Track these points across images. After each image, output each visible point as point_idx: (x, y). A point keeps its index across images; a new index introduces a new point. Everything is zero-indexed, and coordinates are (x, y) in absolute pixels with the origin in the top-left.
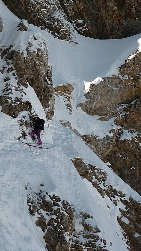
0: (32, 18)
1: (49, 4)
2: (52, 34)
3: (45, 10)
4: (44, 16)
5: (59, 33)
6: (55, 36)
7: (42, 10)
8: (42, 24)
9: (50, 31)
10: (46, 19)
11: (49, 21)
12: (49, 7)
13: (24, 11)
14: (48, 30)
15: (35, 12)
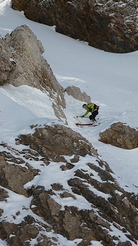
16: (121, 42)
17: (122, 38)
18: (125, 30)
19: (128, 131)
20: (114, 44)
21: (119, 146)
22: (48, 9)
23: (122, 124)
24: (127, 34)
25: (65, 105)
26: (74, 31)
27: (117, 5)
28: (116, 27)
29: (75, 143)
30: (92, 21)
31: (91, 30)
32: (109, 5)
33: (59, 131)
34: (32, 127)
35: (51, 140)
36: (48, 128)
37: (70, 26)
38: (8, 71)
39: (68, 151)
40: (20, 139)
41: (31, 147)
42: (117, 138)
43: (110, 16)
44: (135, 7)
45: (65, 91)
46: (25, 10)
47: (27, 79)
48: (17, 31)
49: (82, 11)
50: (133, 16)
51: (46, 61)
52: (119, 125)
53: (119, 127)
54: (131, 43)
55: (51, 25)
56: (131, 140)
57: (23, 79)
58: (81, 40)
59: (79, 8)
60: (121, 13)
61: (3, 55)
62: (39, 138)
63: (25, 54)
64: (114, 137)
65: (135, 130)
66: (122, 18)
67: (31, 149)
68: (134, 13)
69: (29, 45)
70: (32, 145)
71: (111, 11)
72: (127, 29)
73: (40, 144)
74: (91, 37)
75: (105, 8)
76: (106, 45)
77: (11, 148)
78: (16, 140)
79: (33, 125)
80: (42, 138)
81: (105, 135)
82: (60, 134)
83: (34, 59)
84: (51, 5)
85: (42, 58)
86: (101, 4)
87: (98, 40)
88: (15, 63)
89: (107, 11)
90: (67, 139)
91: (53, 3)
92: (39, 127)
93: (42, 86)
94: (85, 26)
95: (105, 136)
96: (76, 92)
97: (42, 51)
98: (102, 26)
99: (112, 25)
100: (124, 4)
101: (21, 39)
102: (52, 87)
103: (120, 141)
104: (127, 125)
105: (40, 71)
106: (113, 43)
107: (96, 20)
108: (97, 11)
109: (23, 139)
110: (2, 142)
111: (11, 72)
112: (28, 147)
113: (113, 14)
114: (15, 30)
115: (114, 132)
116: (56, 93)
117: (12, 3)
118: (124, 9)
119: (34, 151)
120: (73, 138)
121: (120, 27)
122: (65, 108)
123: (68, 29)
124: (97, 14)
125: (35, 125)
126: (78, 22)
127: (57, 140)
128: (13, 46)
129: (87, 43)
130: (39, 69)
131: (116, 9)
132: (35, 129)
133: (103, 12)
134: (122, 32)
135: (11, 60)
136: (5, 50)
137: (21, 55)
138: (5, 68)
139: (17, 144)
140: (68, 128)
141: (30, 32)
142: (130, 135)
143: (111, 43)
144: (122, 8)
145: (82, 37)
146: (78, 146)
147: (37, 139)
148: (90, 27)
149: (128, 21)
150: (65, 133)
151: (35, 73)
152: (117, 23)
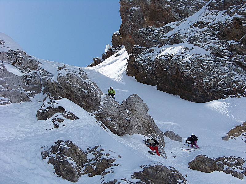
0: (212, 95)
1: (224, 74)
2: (235, 97)
3: (222, 81)
4: (221, 87)
5: (241, 92)
6: (239, 97)
7: (219, 83)
8: (223, 94)
9: (233, 96)
10: (224, 88)
11: (228, 88)
12: (224, 76)
13: (202, 94)
14: (231, 96)
15: (211, 88)
16: (202, 95)
17: (202, 92)
18: (204, 87)
19: (207, 160)
20: (197, 97)
21: (202, 171)
22: (151, 74)
23: (203, 155)
24: (206, 89)
25: (165, 144)
26: (170, 89)
27: (197, 70)
28: (197, 85)
29: (169, 176)
30: (181, 82)
31: (181, 87)
32: (192, 71)
33: (159, 169)
34: (141, 167)
35: (154, 175)
36: (151, 167)
37: (166, 85)
38: (125, 126)
39: (165, 182)
40: (134, 175)
41: (141, 180)
42: (200, 166)
43: (193, 78)
44: (210, 71)
45: (164, 134)
46: (136, 75)
47: (138, 130)
48: (130, 98)
49: (174, 75)
50: (209, 77)
51: (150, 116)
52: (201, 156)
53: (201, 158)
54: (209, 95)
55: (154, 85)
56: (209, 166)
57: (136, 129)
58: (175, 94)
59: (172, 73)
60: (200, 75)
61: (121, 116)
62: (146, 174)
63: (136, 113)
64: (198, 165)
65: (212, 159)
66: (202, 79)
67: (142, 182)
68: (209, 75)
69: (138, 107)
70: (142, 179)
71: (194, 74)
72: (205, 86)
73: (147, 178)
74: (181, 92)
75: (190, 73)
76: (192, 97)
77: (128, 181)
78: (132, 176)
79: (142, 166)
80: (148, 174)
81: (192, 163)
82: (159, 171)
83: (142, 116)
84: (153, 72)
85: (147, 114)
86: (187, 70)
87: (186, 94)
88: (129, 121)
89: (191, 74)
90: (164, 174)
91: (154, 70)
92: (146, 167)
93: (148, 133)
94: (177, 85)
95: (192, 165)
96: (171, 135)
97: (147, 110)
98: (188, 85)
99: (195, 84)
100: (202, 70)
101: (133, 103)
102: (155, 133)
103: (203, 168)
104: (206, 156)
105: (146, 124)
106: (196, 95)
107: (184, 81)
108: (184, 75)
109: (136, 175)
110: (123, 178)
111: (127, 126)
112: (139, 180)
113: (195, 77)
114: (128, 98)
115: (198, 162)
116: (158, 137)
117: (127, 71)
118: (202, 73)
119: (143, 182)
120: (168, 173)
121: (200, 85)
122: (165, 146)
123: (166, 87)
124: (184, 77)
125: (143, 166)
126: (172, 82)
127: (158, 175)
128: (128, 109)
129: (179, 96)
130: (146, 122)
131: (197, 73)
132: (144, 168)
133: (188, 75)
134: (202, 88)
135: (127, 119)
136: (123, 112)
137: (133, 114)
138: (123, 124)
139: (132, 178)
140: (165, 167)
141: (139, 98)
142: (209, 163)
143: (195, 96)
144: (201, 72)
145: (176, 92)
146: (171, 178)
147: (145, 175)
148: (180, 86)
149: (205, 81)
150: (163, 170)
151: (143, 125)
152: (198, 82)
